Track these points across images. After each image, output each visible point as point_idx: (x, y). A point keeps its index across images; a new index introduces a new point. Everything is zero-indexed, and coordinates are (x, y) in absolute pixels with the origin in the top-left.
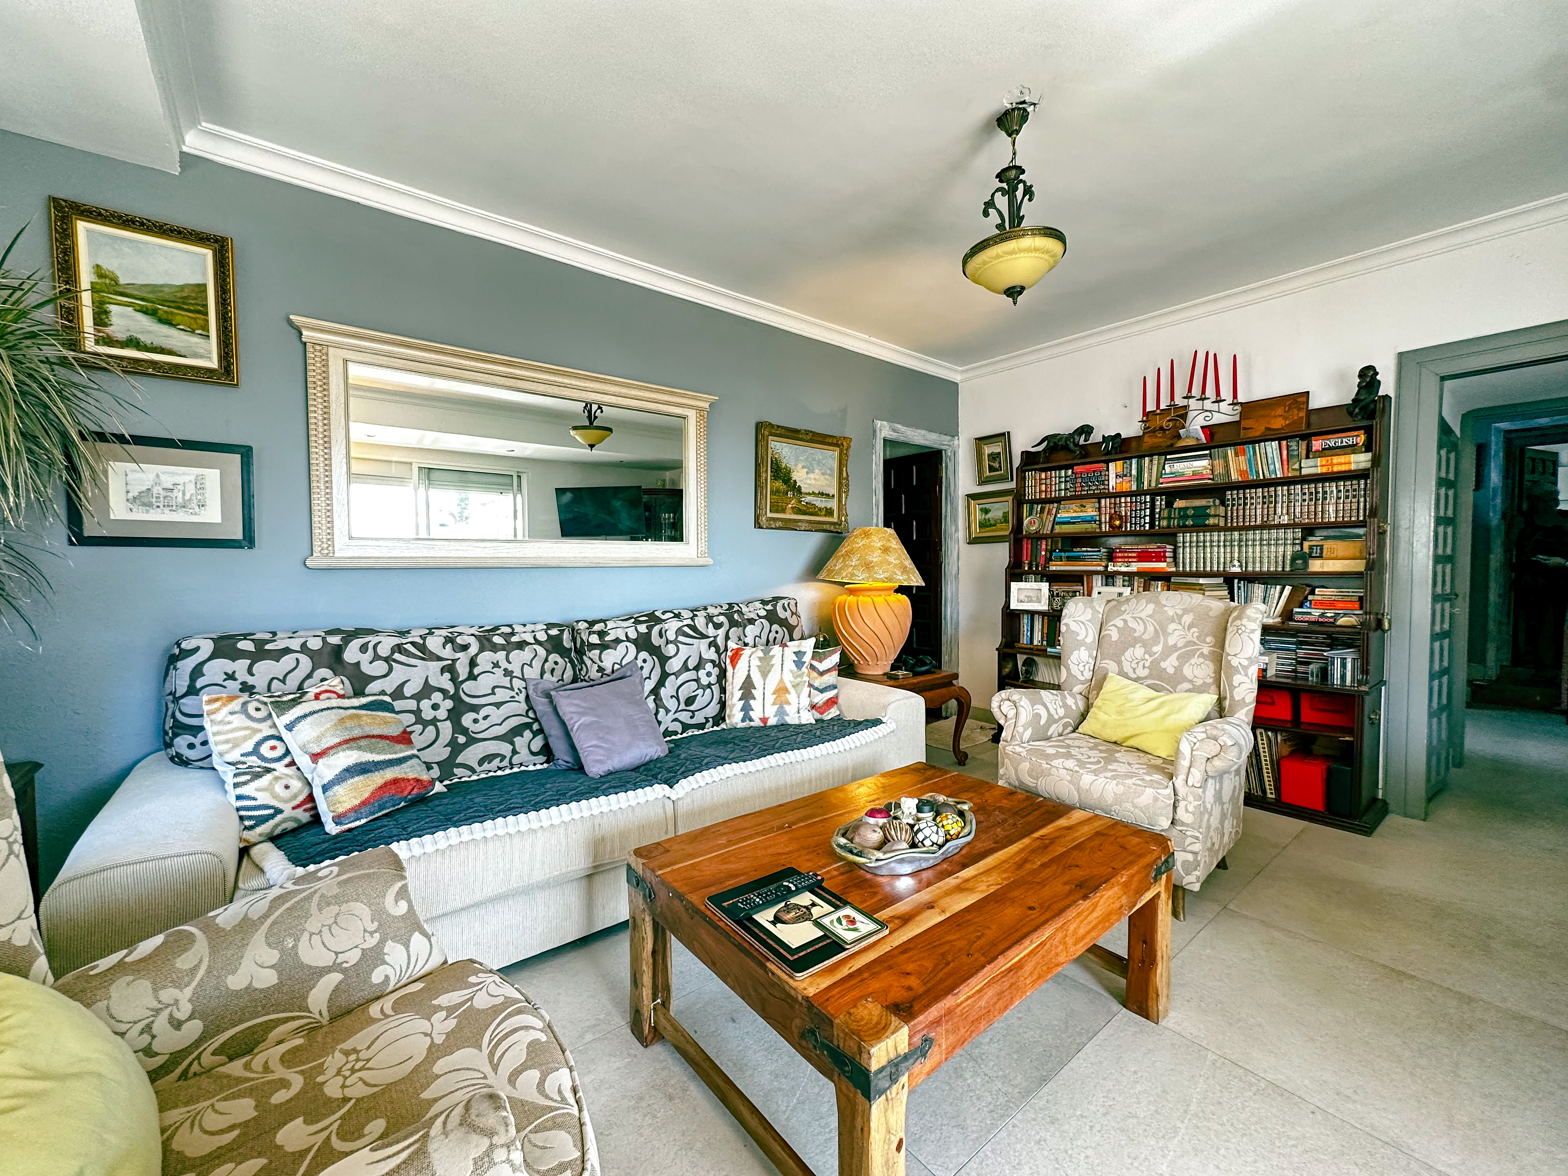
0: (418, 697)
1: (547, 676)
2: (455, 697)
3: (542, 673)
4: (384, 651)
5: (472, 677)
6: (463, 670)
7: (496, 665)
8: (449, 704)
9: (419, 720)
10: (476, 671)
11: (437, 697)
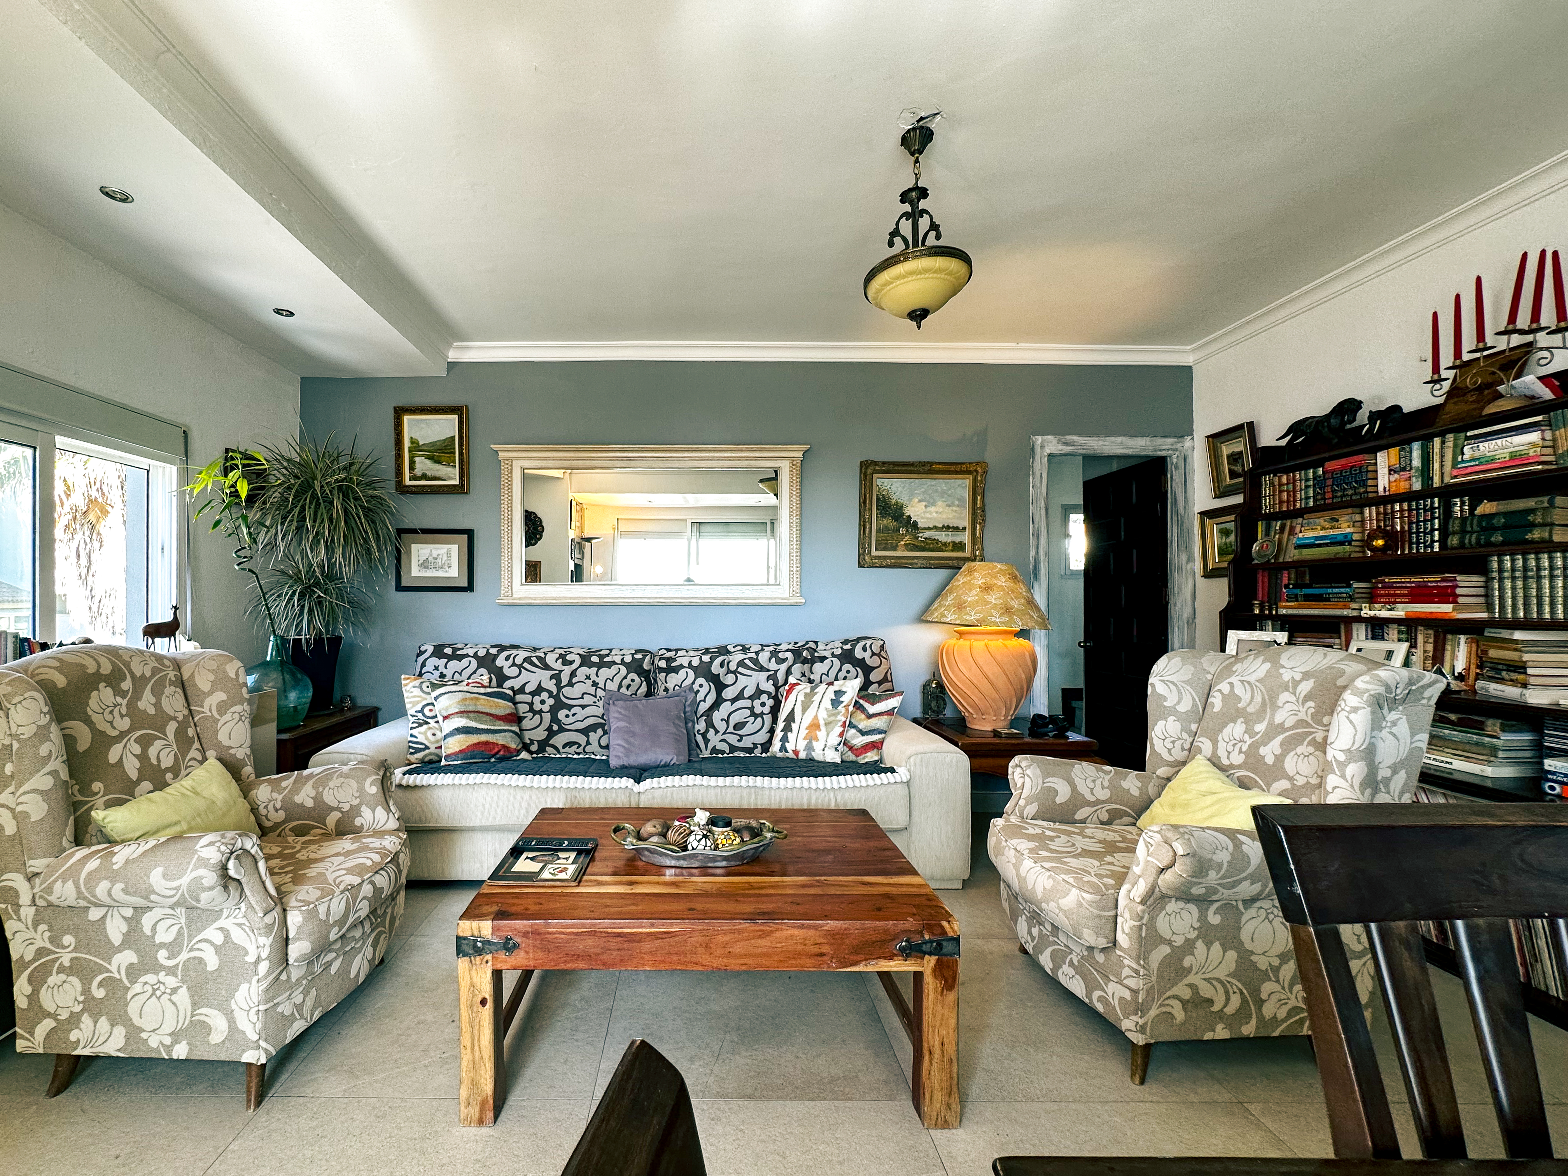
0: (533, 694)
1: (623, 690)
2: (556, 698)
3: (620, 686)
4: (519, 661)
5: (570, 684)
6: (565, 679)
7: (588, 677)
8: (551, 701)
9: (531, 710)
10: (574, 680)
11: (545, 695)
